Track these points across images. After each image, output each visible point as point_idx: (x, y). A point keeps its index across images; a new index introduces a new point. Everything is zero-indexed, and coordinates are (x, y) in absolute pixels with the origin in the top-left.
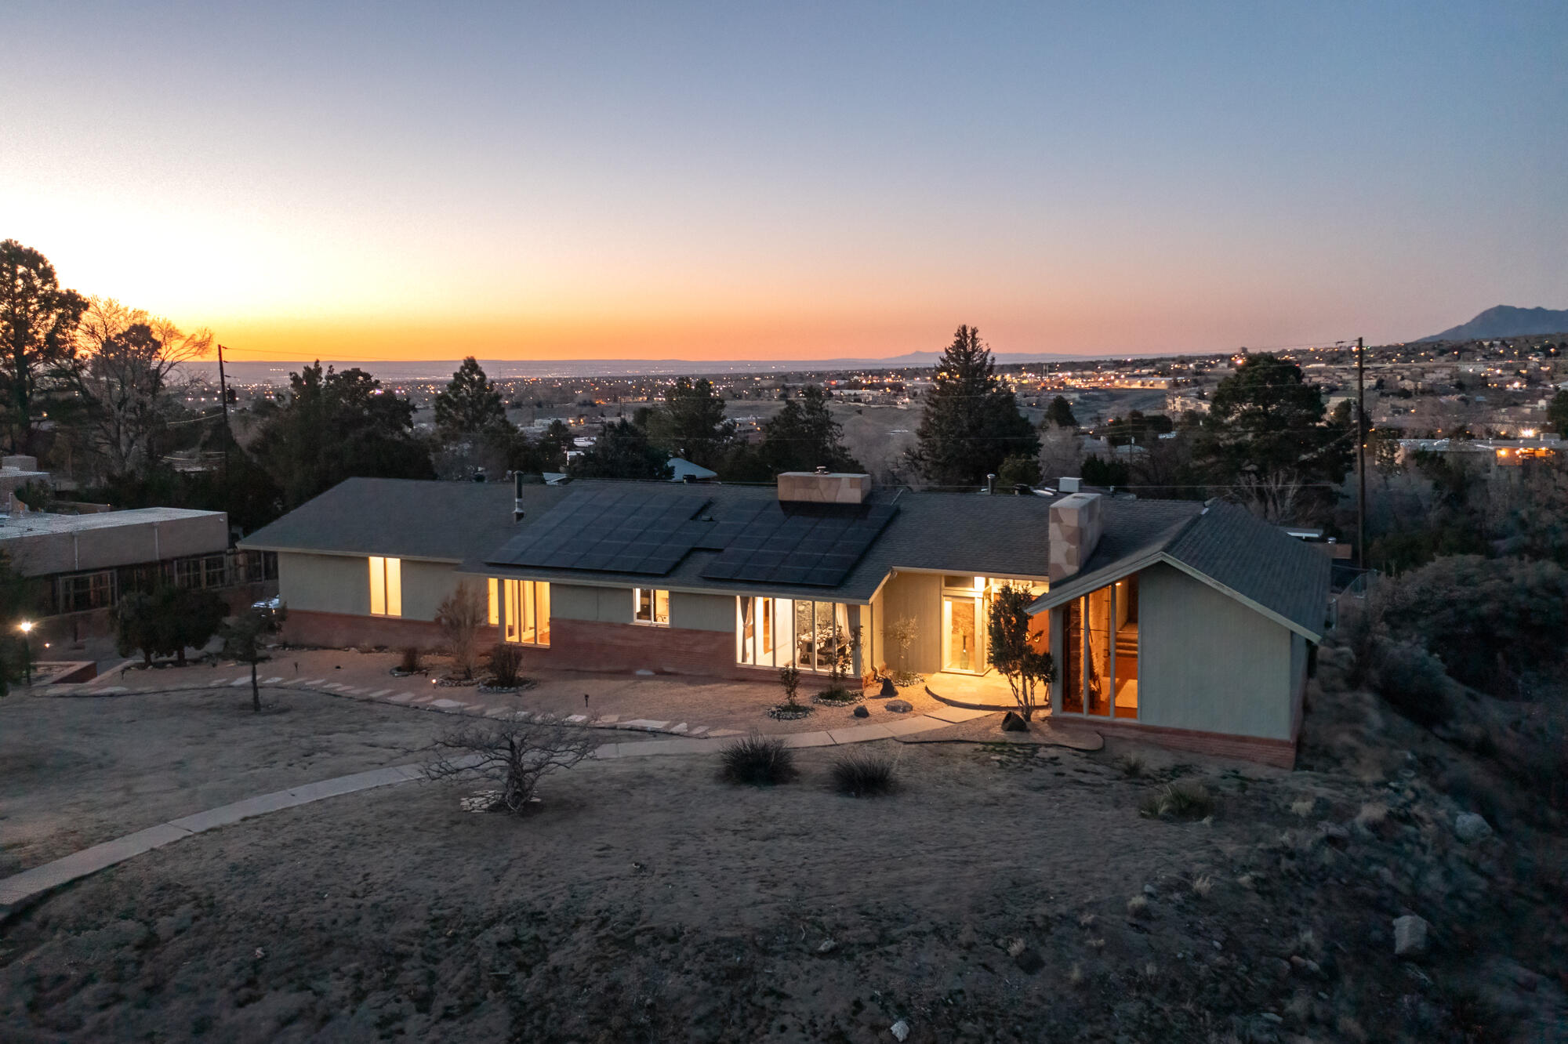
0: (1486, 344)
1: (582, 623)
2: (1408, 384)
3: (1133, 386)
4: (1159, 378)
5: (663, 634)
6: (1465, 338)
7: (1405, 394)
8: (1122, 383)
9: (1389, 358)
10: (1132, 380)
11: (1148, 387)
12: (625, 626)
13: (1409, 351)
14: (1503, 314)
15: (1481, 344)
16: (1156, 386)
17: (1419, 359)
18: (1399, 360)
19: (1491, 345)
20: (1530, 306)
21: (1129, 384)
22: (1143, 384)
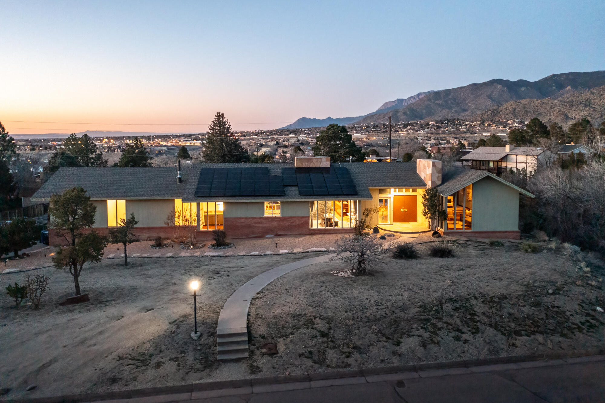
0: (303, 130)
1: (240, 218)
2: (286, 143)
3: (187, 145)
4: (196, 141)
5: (279, 219)
6: (294, 128)
7: (286, 146)
8: (182, 143)
9: (275, 134)
10: (186, 142)
11: (192, 145)
12: (261, 218)
13: (281, 132)
14: (303, 120)
15: (302, 130)
16: (196, 144)
17: (285, 135)
18: (278, 135)
19: (305, 130)
20: (312, 118)
21: (185, 144)
22: (191, 144)
